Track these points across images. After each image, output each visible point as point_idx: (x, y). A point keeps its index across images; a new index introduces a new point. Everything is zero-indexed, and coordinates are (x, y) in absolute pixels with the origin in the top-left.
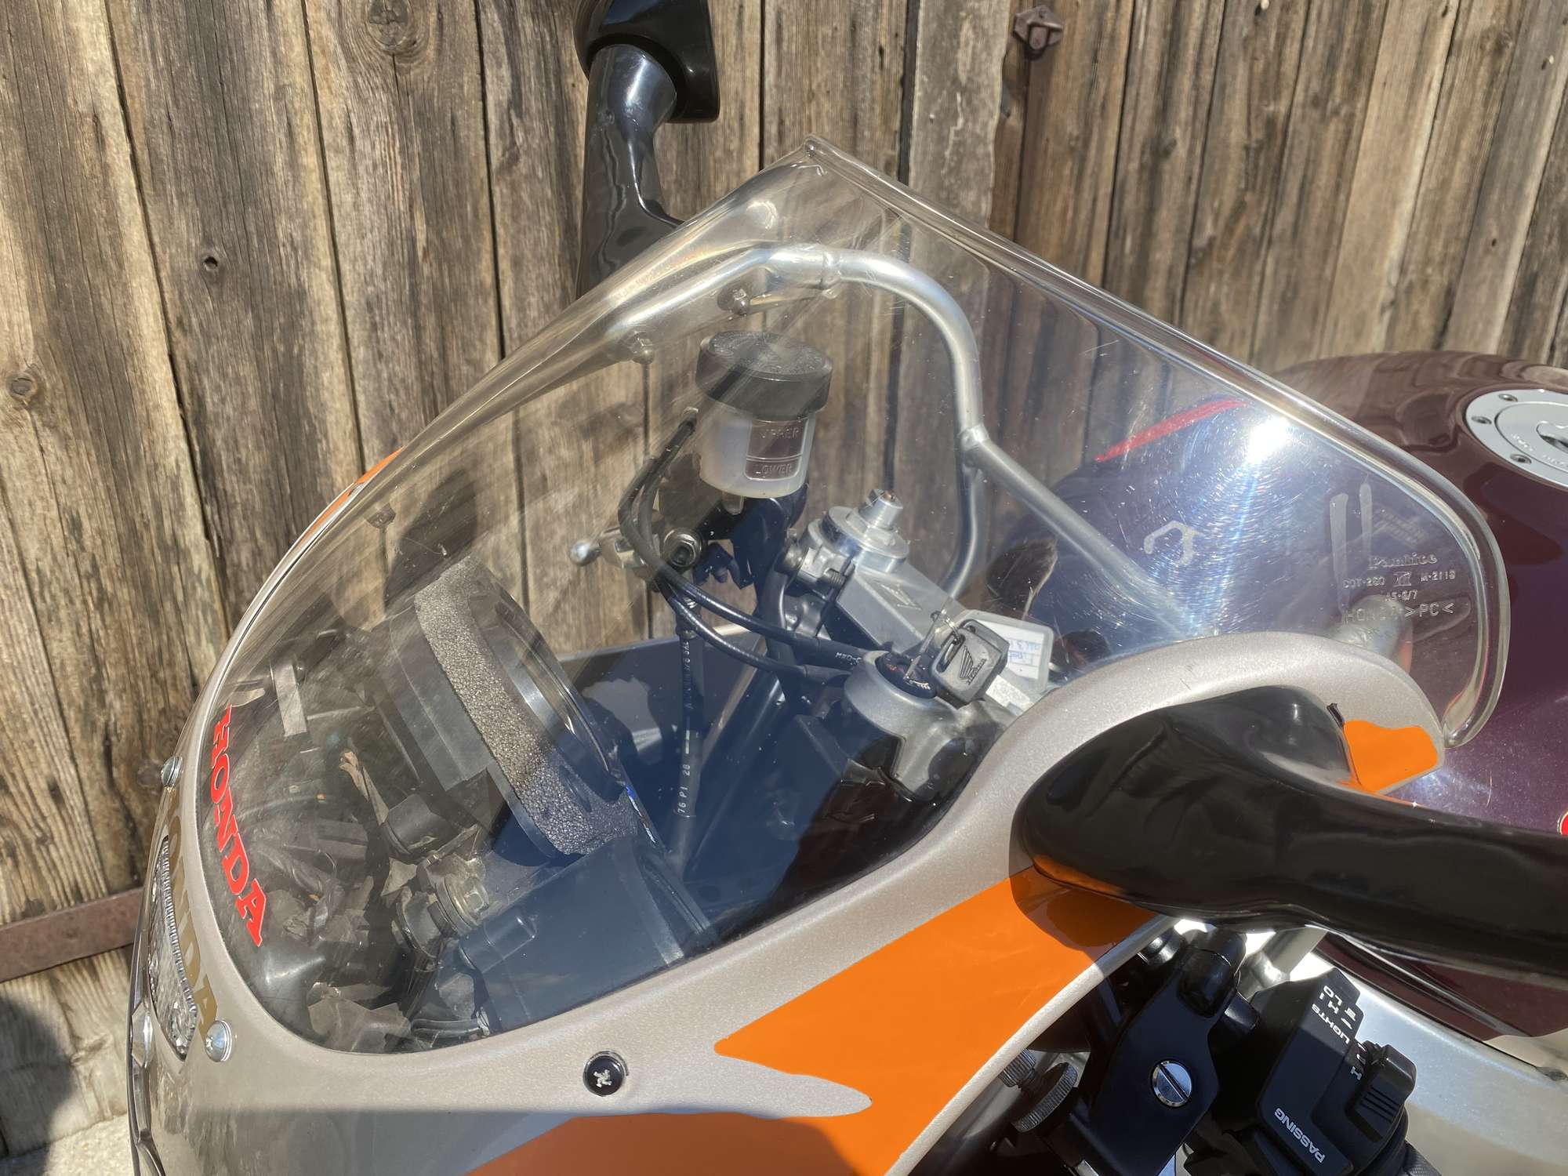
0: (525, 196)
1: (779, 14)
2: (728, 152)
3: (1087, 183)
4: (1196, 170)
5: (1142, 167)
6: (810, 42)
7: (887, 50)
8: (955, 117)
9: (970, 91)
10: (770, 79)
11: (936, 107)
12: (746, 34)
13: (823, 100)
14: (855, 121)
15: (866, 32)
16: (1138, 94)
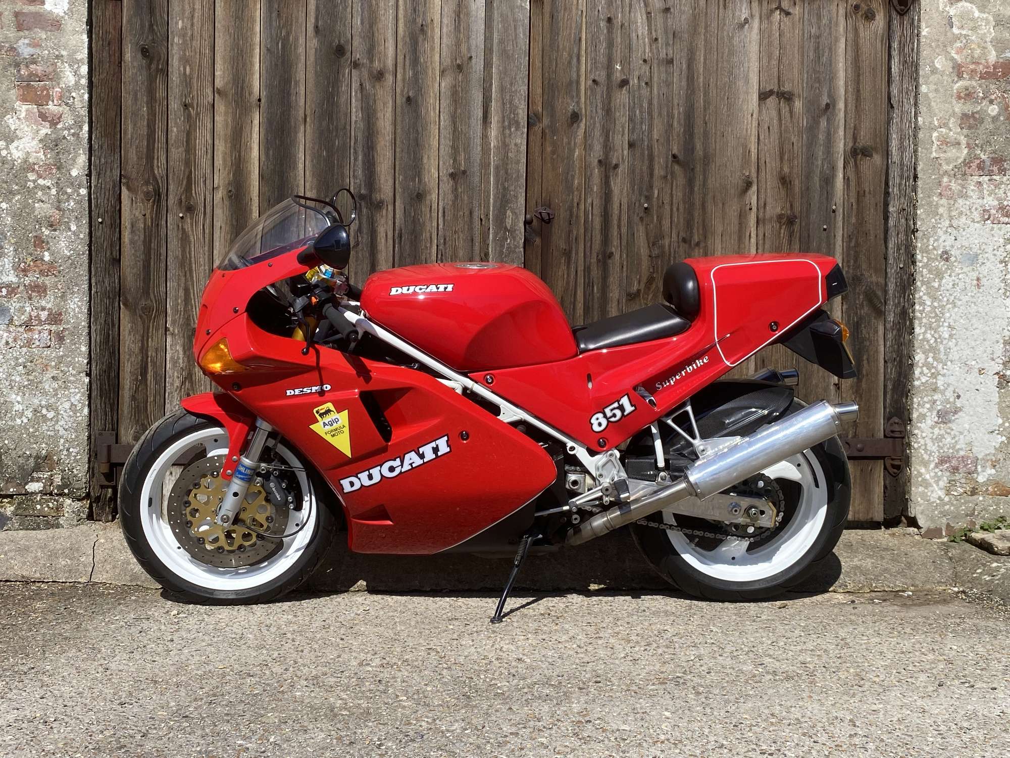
0: (360, 255)
1: (444, 209)
2: (426, 247)
3: (573, 266)
4: (625, 263)
5: (599, 261)
6: (455, 217)
7: (484, 220)
8: (507, 239)
9: (512, 231)
10: (441, 227)
11: (499, 236)
12: (433, 214)
13: (460, 233)
14: (472, 240)
15: (476, 215)
16: (592, 236)
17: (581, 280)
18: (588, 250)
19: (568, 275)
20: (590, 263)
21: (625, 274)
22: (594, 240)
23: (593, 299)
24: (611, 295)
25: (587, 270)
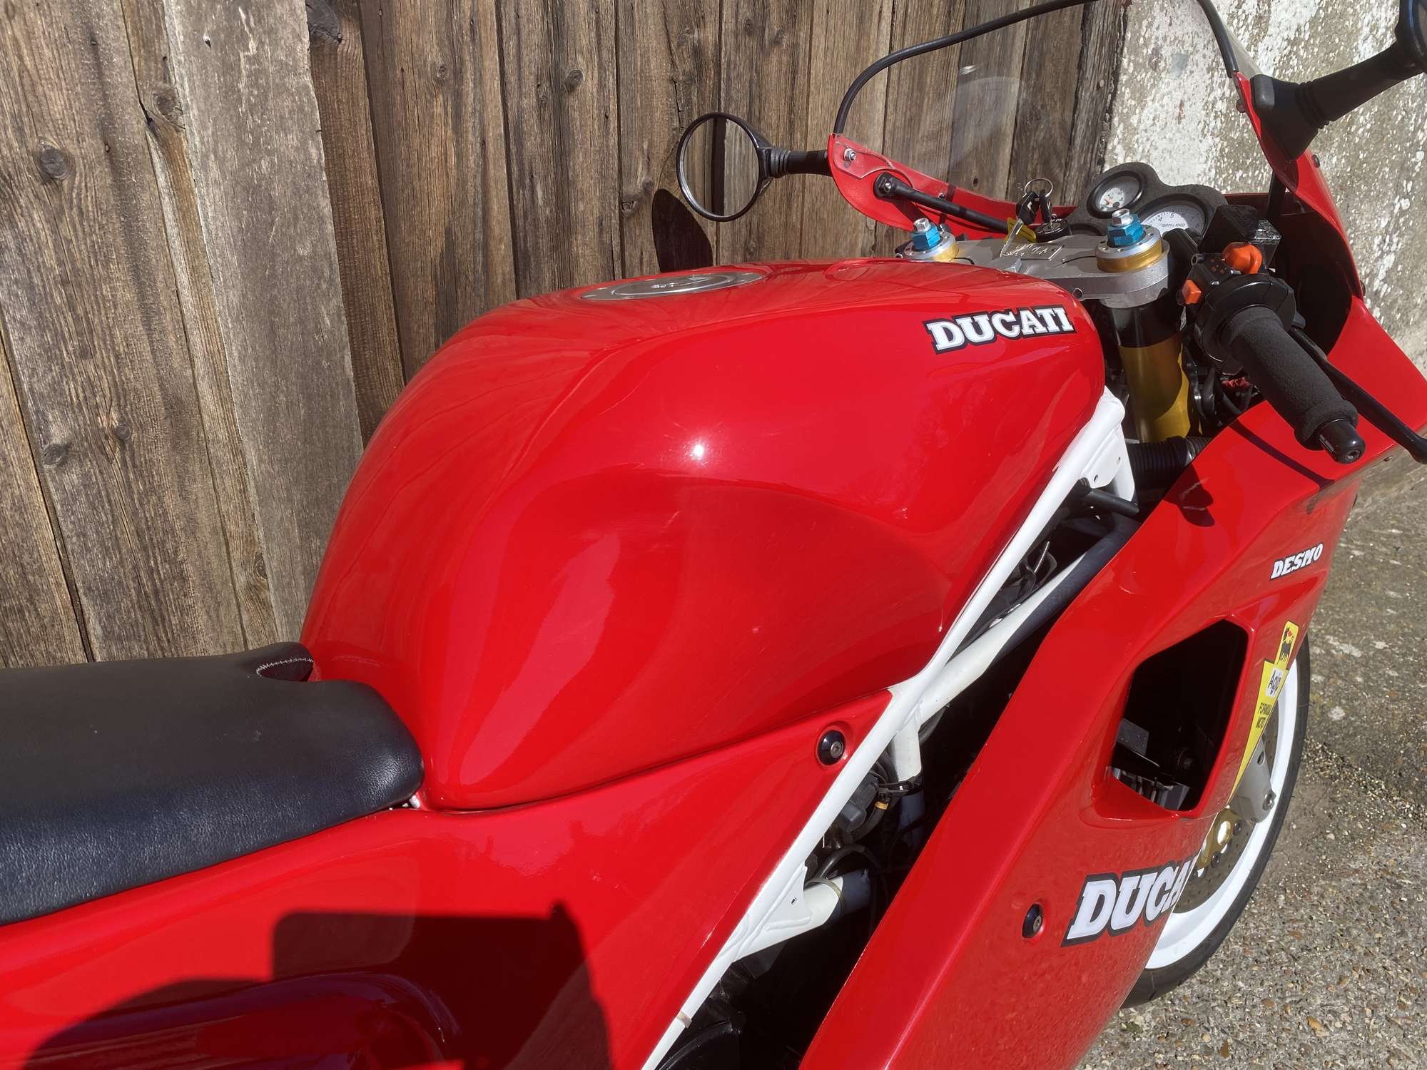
17: (498, 172)
18: (511, 67)
19: (460, 156)
20: (520, 110)
21: (613, 140)
22: (524, 34)
23: (536, 227)
24: (581, 207)
25: (513, 134)
